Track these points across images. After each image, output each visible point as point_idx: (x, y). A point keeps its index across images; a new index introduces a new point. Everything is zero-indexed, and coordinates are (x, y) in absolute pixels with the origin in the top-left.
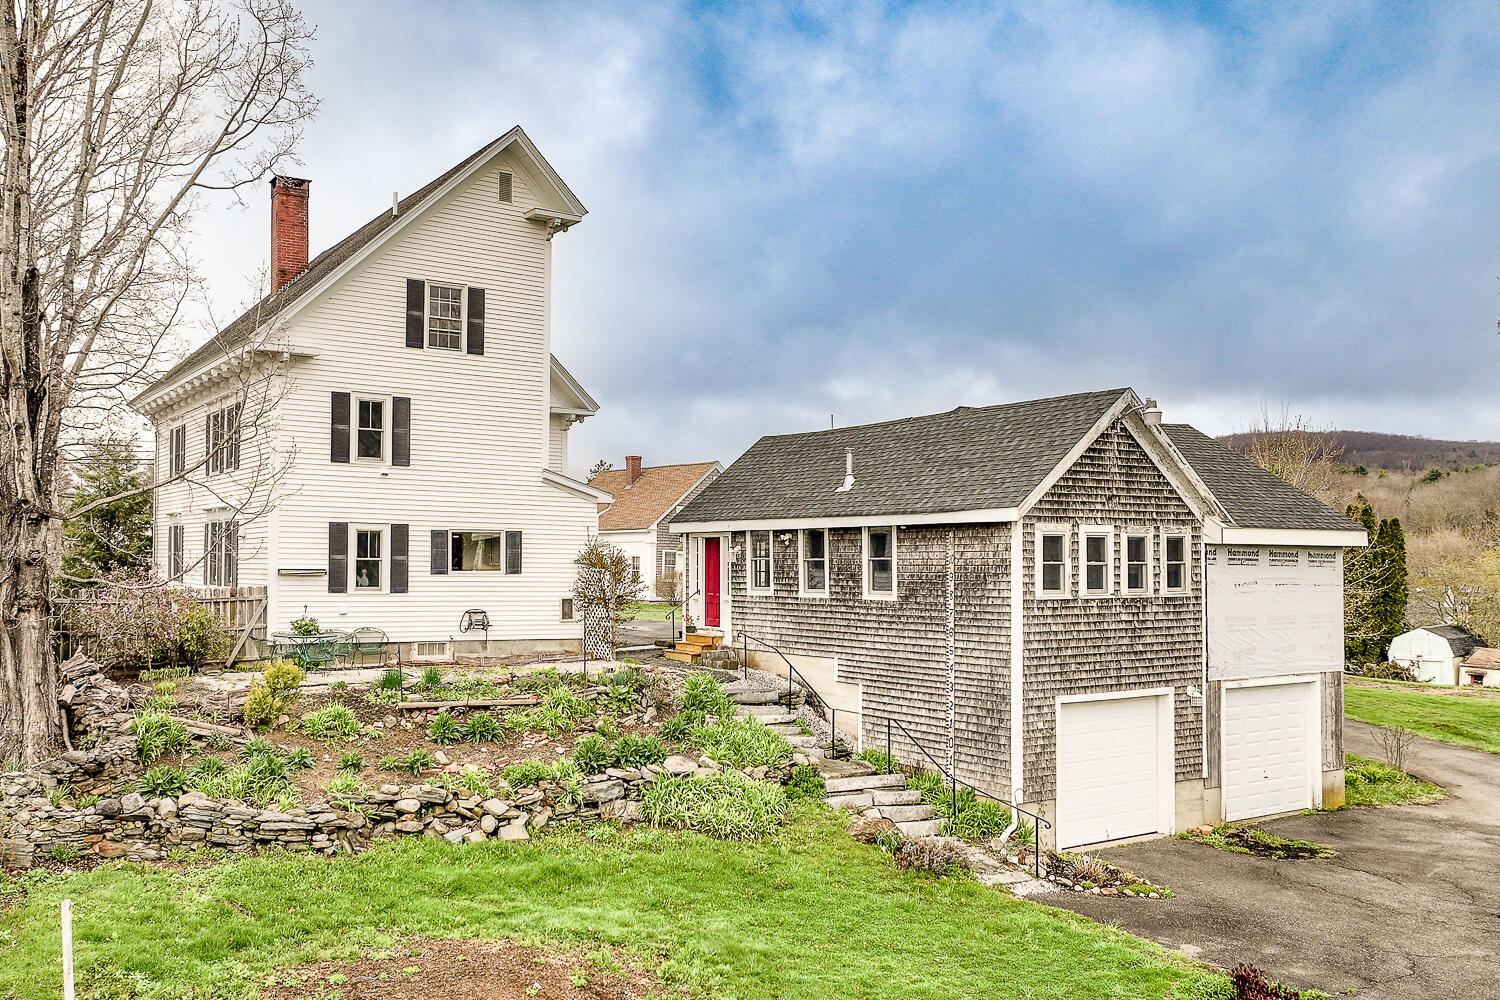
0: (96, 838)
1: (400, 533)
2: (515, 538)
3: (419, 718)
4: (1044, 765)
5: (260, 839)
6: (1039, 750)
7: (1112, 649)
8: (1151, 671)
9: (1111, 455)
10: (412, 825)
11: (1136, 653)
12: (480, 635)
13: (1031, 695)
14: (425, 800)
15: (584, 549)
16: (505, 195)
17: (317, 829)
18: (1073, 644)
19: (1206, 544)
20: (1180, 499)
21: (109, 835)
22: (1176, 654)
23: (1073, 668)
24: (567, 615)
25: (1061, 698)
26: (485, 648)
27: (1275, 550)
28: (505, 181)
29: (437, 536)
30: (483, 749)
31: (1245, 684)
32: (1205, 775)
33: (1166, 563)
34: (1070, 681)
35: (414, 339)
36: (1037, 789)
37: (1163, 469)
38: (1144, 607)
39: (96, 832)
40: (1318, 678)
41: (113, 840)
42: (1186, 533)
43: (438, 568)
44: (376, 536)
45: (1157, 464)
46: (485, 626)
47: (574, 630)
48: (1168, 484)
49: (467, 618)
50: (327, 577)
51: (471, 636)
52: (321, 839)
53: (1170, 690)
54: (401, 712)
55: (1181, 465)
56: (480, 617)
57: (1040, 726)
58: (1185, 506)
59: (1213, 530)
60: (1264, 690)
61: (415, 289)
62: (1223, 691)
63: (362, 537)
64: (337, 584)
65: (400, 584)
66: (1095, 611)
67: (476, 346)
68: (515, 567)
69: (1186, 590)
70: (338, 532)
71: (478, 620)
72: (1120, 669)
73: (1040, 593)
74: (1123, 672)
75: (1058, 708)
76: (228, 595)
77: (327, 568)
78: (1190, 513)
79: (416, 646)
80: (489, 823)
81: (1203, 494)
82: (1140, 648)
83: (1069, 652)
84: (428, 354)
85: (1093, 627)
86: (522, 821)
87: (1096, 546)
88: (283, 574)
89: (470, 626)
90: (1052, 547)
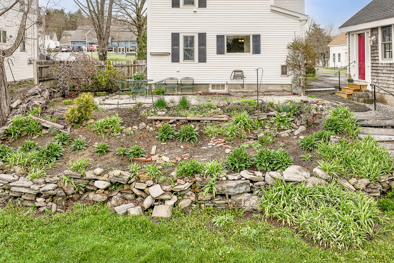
1: (202, 37)
2: (257, 38)
3: (159, 125)
10: (99, 197)
12: (241, 82)
14: (115, 181)
15: (292, 41)
17: (39, 194)
24: (284, 72)
26: (243, 87)
29: (220, 38)
30: (182, 147)
43: (220, 51)
44: (192, 37)
46: (242, 77)
47: (288, 80)
49: (233, 74)
50: (171, 56)
51: (235, 82)
54: (151, 121)
56: (240, 73)
63: (186, 38)
64: (175, 59)
65: (202, 59)
68: (257, 50)
70: (175, 37)
71: (238, 74)
76: (132, 63)
77: (170, 52)
79: (211, 86)
80: (147, 202)
86: (171, 203)
88: (153, 54)
89: (235, 77)
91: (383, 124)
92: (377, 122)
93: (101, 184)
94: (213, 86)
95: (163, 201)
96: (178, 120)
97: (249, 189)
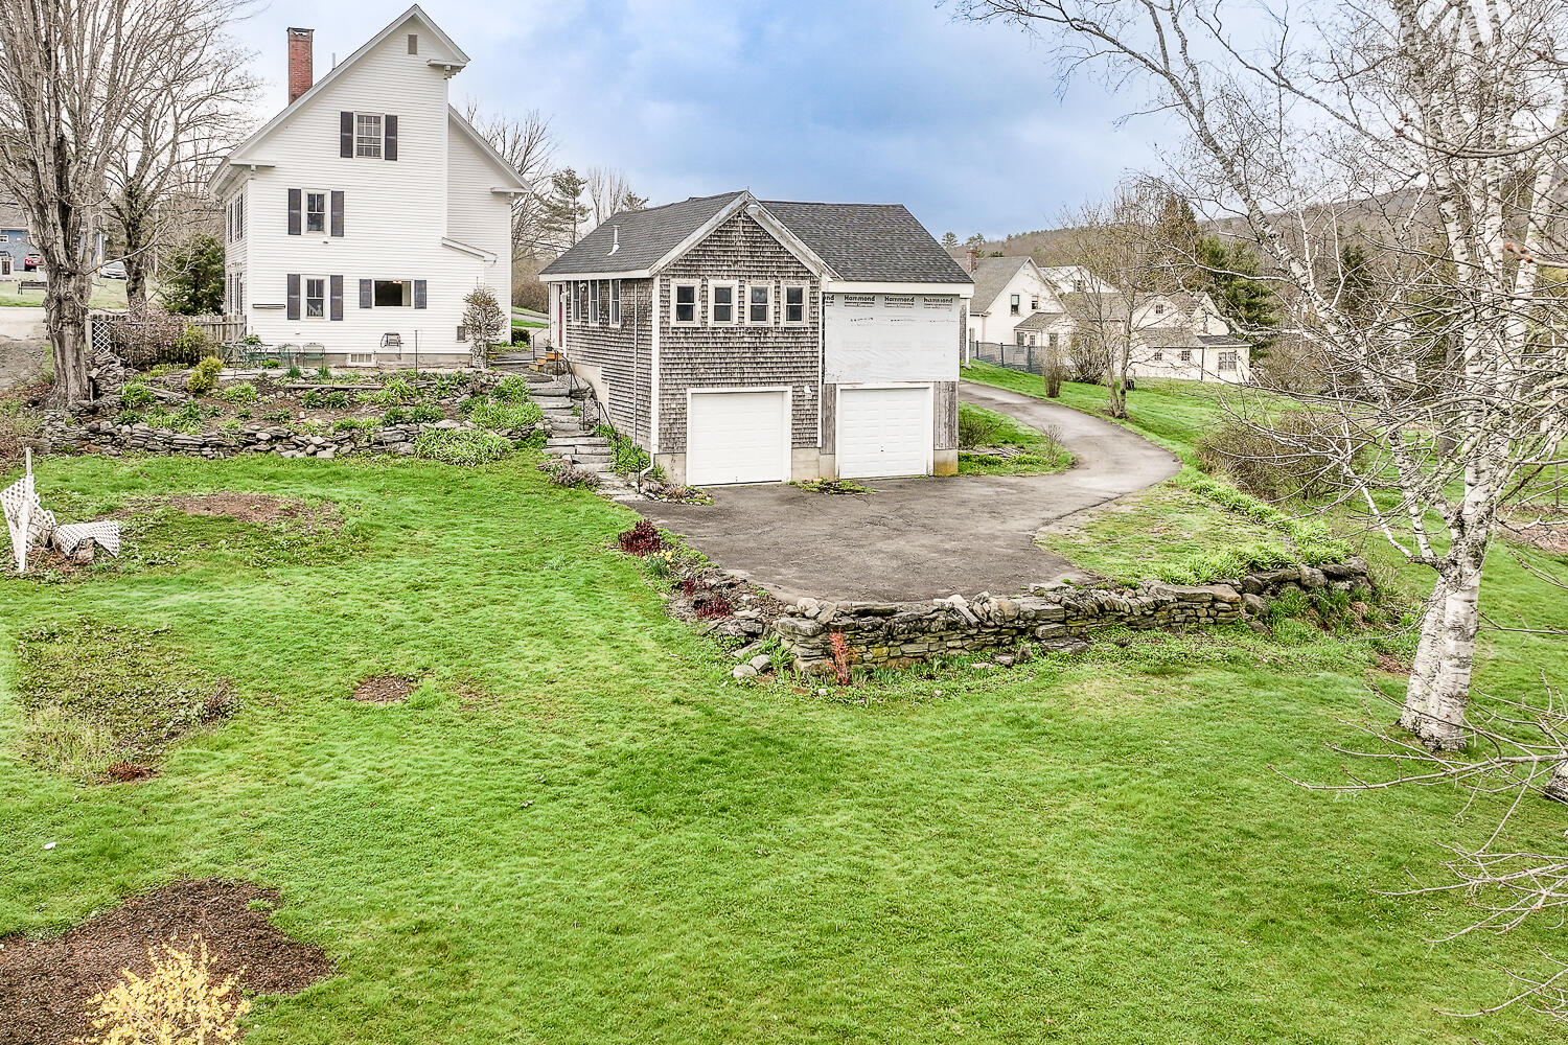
0: (85, 442)
1: (337, 281)
2: (421, 285)
3: (300, 393)
4: (676, 431)
5: (172, 447)
6: (672, 421)
7: (737, 360)
8: (771, 375)
9: (738, 234)
10: (262, 446)
11: (757, 363)
12: (396, 350)
13: (666, 387)
14: (274, 434)
15: (472, 293)
16: (412, 49)
17: (205, 445)
18: (703, 356)
19: (824, 293)
20: (799, 262)
21: (92, 441)
22: (794, 365)
23: (702, 371)
24: (461, 337)
25: (690, 390)
26: (401, 358)
27: (890, 297)
28: (413, 40)
29: (364, 284)
30: (332, 412)
31: (858, 387)
32: (819, 445)
33: (786, 304)
34: (700, 379)
35: (346, 153)
36: (671, 446)
37: (783, 243)
38: (766, 333)
39: (85, 439)
40: (931, 385)
41: (94, 444)
42: (806, 286)
43: (365, 304)
44: (320, 283)
45: (777, 239)
46: (399, 343)
47: (465, 348)
48: (788, 252)
49: (385, 339)
50: (286, 310)
51: (387, 350)
52: (207, 451)
53: (789, 388)
54: (289, 390)
55: (793, 240)
56: (395, 337)
57: (674, 406)
58: (803, 267)
59: (828, 284)
60: (883, 392)
61: (346, 118)
62: (838, 391)
63: (310, 283)
64: (293, 313)
65: (337, 315)
66: (721, 335)
67: (392, 153)
68: (421, 304)
69: (805, 322)
70: (293, 282)
71: (392, 339)
72: (744, 373)
73: (673, 322)
74: (746, 375)
75: (689, 396)
77: (286, 304)
78: (809, 271)
79: (350, 356)
80: (311, 449)
81: (813, 259)
82: (762, 360)
83: (699, 361)
84: (357, 161)
85: (719, 345)
86: (333, 449)
87: (723, 295)
88: (256, 307)
89: (388, 343)
90: (685, 294)
91: (557, 393)
92: (548, 392)
94: (354, 356)
95: (325, 448)
96: (323, 389)
97: (404, 438)
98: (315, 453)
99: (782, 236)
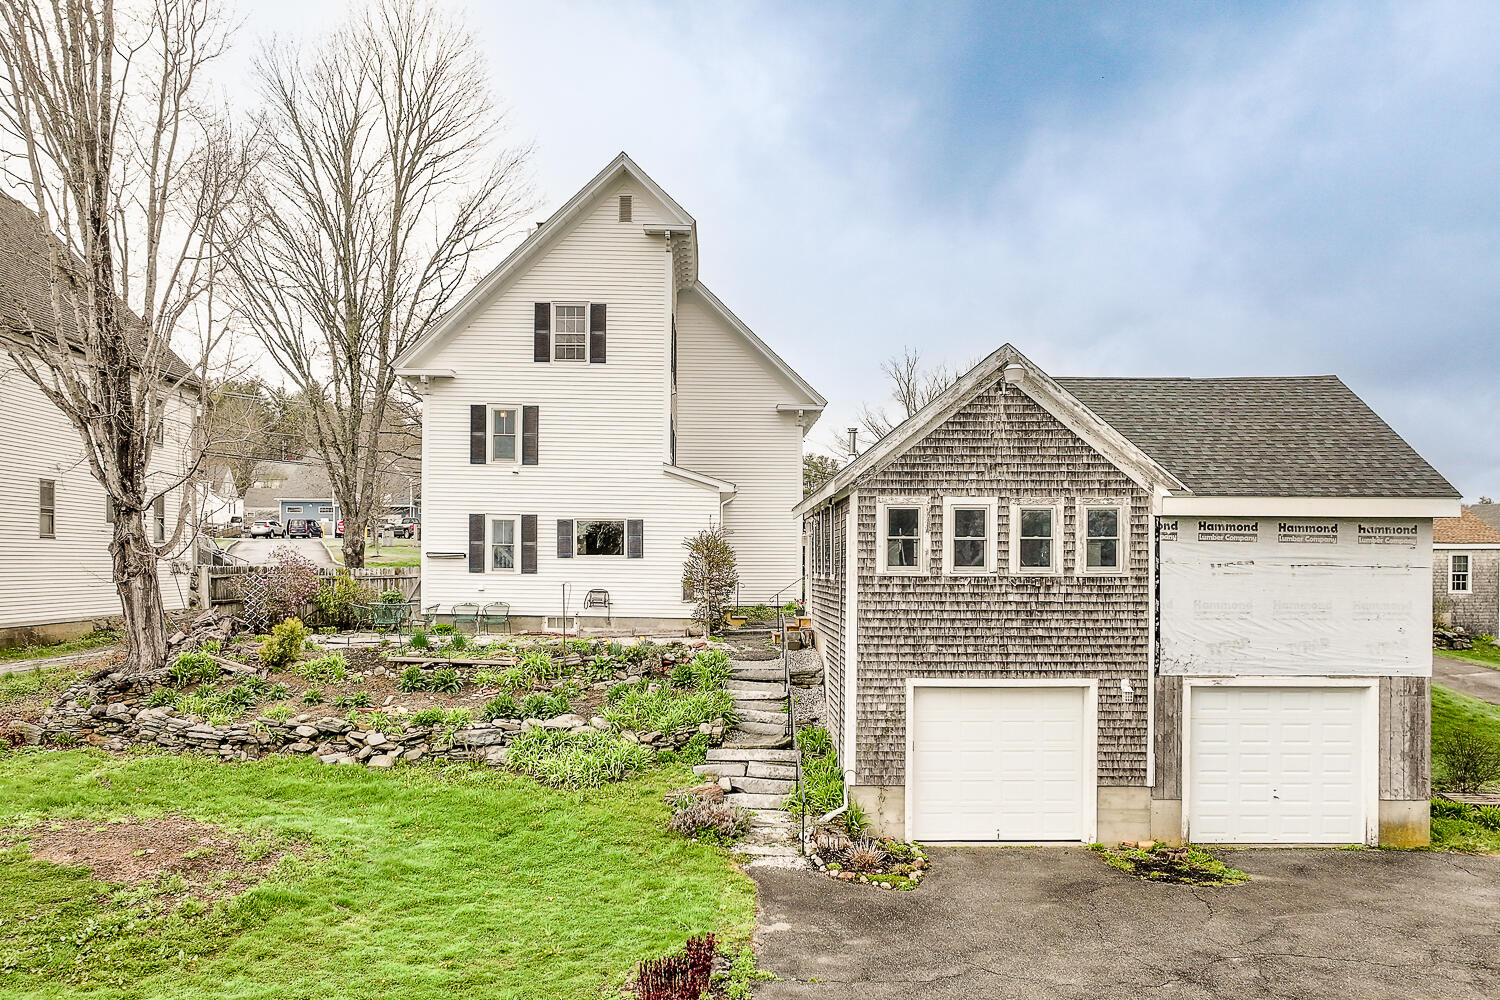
0: (88, 731)
1: (530, 524)
2: (637, 526)
3: (405, 669)
4: (886, 749)
5: (189, 743)
6: (879, 733)
7: (995, 632)
8: (1057, 659)
9: (996, 419)
10: (302, 747)
11: (1034, 638)
12: (604, 612)
13: (869, 675)
16: (625, 215)
17: (224, 741)
18: (935, 624)
19: (1157, 517)
20: (1110, 465)
21: (96, 730)
22: (1101, 642)
23: (933, 649)
24: (688, 596)
25: (911, 682)
26: (609, 624)
27: (1286, 525)
28: (626, 203)
29: (564, 526)
31: (1224, 683)
32: (1150, 782)
33: (1085, 537)
34: (929, 663)
35: (541, 353)
36: (876, 772)
37: (1080, 433)
38: (1048, 587)
39: (87, 727)
40: (1376, 682)
41: (98, 733)
42: (1123, 507)
43: (564, 552)
44: (511, 523)
45: (1069, 426)
46: (606, 603)
47: (688, 610)
48: (1089, 448)
49: (589, 597)
50: (467, 560)
51: (592, 612)
52: (226, 749)
53: (1093, 683)
55: (1095, 427)
56: (602, 596)
57: (882, 707)
58: (1118, 473)
59: (1165, 502)
60: (1275, 693)
61: (542, 311)
62: (1187, 690)
64: (476, 563)
65: (530, 565)
66: (966, 590)
67: (598, 354)
68: (637, 552)
69: (1122, 568)
70: (477, 524)
71: (598, 598)
72: (1008, 655)
73: (881, 567)
74: (1012, 658)
75: (909, 693)
76: (393, 574)
77: (467, 552)
78: (1128, 481)
79: (546, 619)
81: (1134, 457)
82: (1040, 632)
83: (927, 632)
84: (555, 367)
85: (963, 607)
86: (396, 753)
87: (969, 521)
89: (592, 603)
90: (903, 522)
91: (771, 677)
92: (759, 676)
93: (305, 731)
94: (551, 620)
95: (385, 752)
96: (436, 664)
97: (499, 740)
98: (367, 759)
99: (1078, 421)
